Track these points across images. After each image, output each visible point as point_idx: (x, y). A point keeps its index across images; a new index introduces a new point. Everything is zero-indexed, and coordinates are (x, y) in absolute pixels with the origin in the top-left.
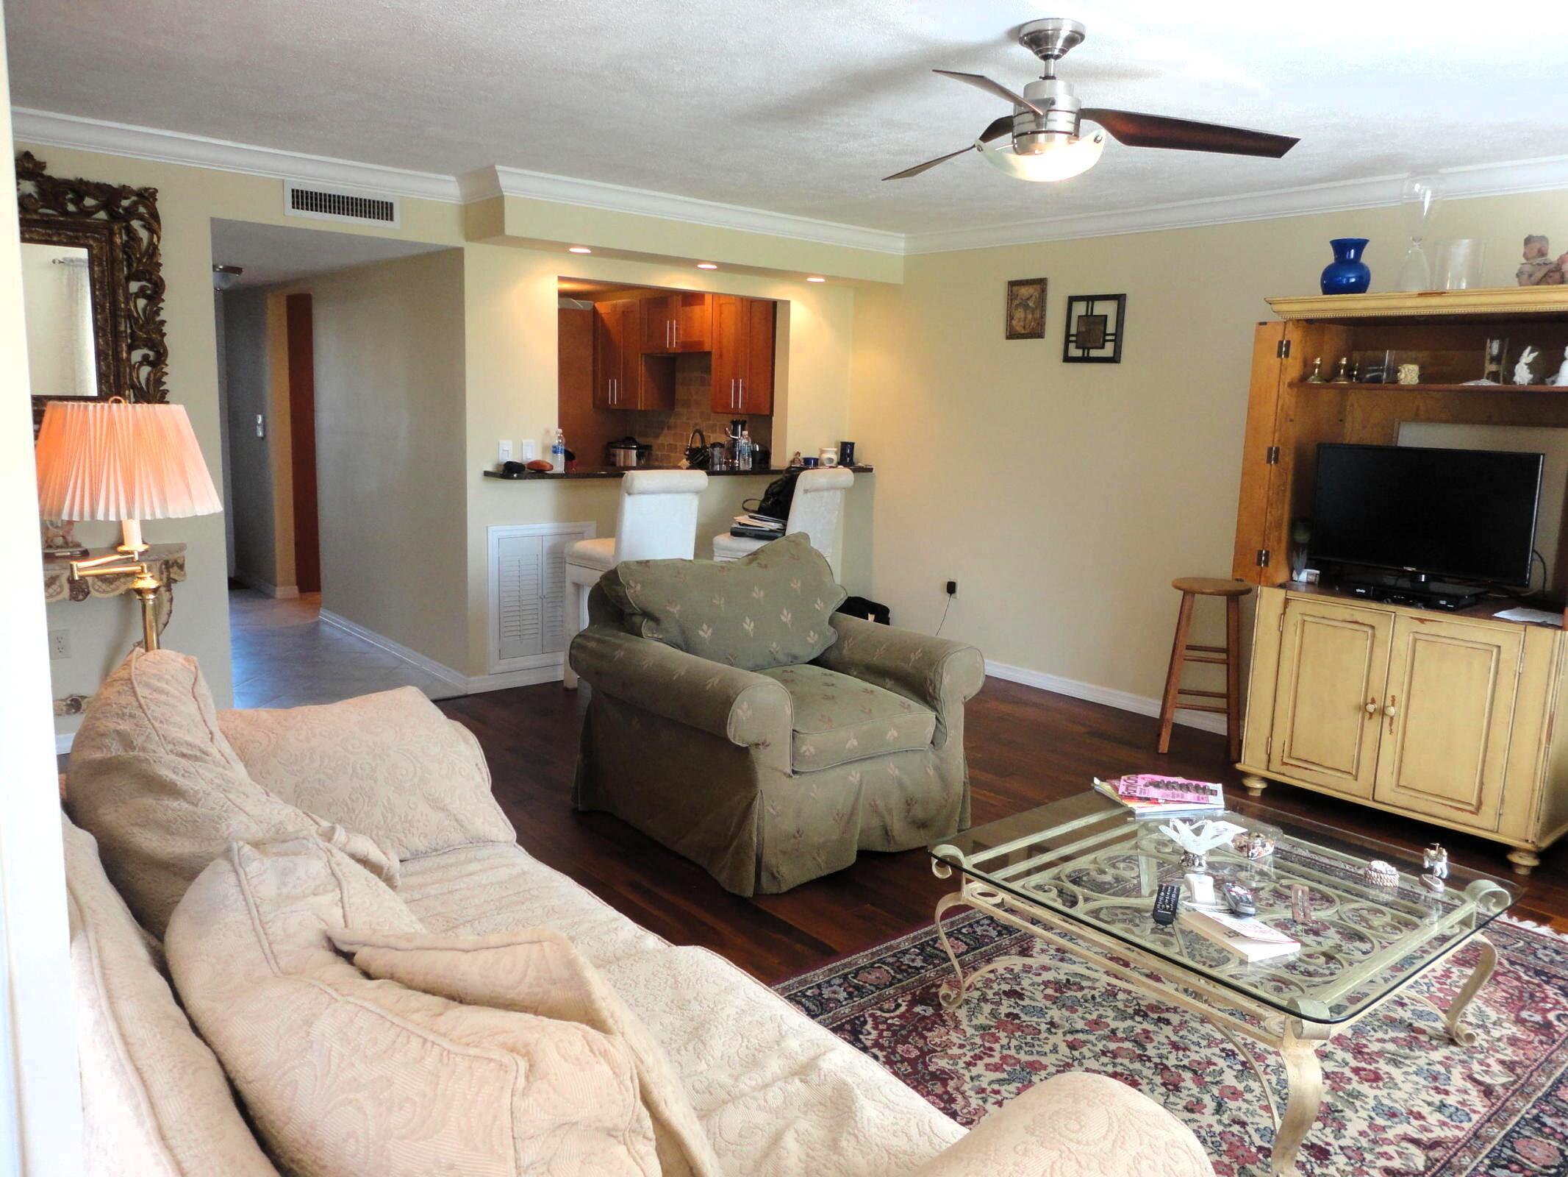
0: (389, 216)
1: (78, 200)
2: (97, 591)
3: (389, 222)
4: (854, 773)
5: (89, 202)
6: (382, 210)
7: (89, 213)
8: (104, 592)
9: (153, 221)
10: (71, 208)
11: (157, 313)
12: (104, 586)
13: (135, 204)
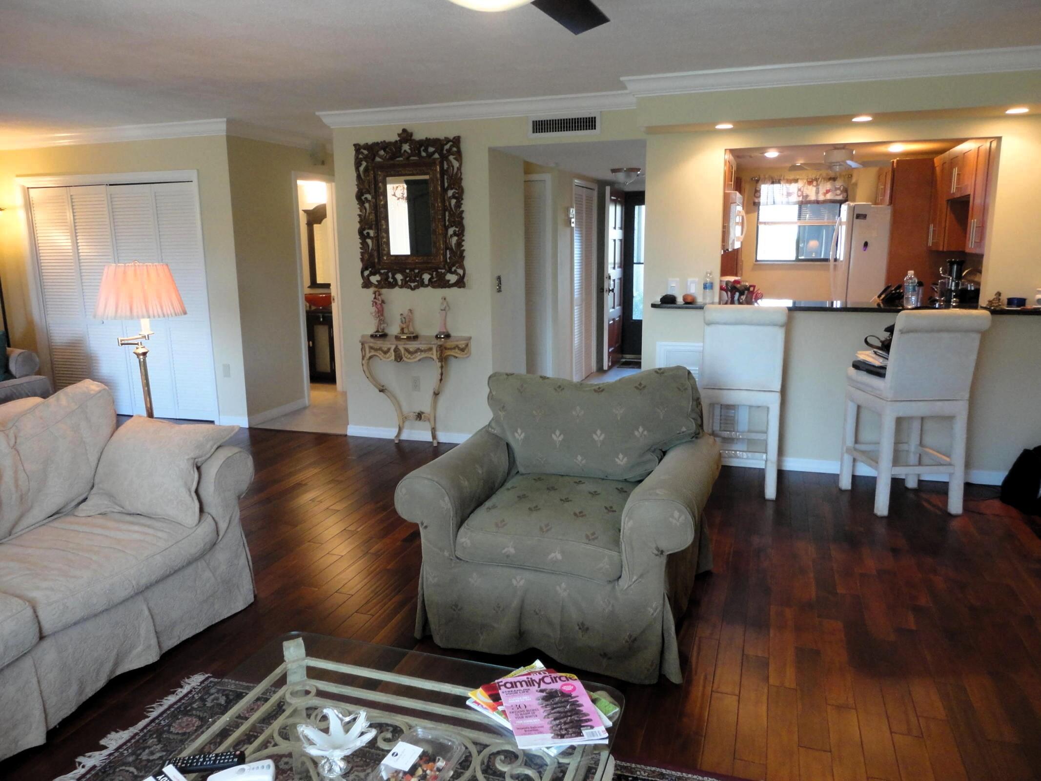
0: (593, 127)
1: (426, 150)
2: (406, 358)
3: (594, 130)
4: (518, 578)
5: (431, 149)
6: (589, 123)
7: (430, 155)
8: (409, 358)
9: (459, 155)
10: (424, 154)
11: (460, 207)
12: (409, 356)
13: (451, 147)
